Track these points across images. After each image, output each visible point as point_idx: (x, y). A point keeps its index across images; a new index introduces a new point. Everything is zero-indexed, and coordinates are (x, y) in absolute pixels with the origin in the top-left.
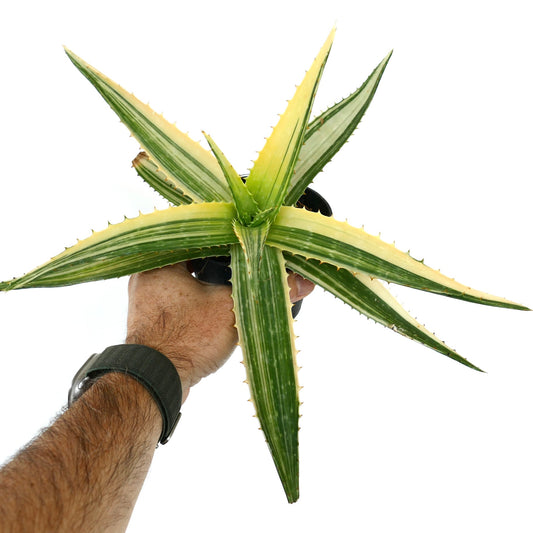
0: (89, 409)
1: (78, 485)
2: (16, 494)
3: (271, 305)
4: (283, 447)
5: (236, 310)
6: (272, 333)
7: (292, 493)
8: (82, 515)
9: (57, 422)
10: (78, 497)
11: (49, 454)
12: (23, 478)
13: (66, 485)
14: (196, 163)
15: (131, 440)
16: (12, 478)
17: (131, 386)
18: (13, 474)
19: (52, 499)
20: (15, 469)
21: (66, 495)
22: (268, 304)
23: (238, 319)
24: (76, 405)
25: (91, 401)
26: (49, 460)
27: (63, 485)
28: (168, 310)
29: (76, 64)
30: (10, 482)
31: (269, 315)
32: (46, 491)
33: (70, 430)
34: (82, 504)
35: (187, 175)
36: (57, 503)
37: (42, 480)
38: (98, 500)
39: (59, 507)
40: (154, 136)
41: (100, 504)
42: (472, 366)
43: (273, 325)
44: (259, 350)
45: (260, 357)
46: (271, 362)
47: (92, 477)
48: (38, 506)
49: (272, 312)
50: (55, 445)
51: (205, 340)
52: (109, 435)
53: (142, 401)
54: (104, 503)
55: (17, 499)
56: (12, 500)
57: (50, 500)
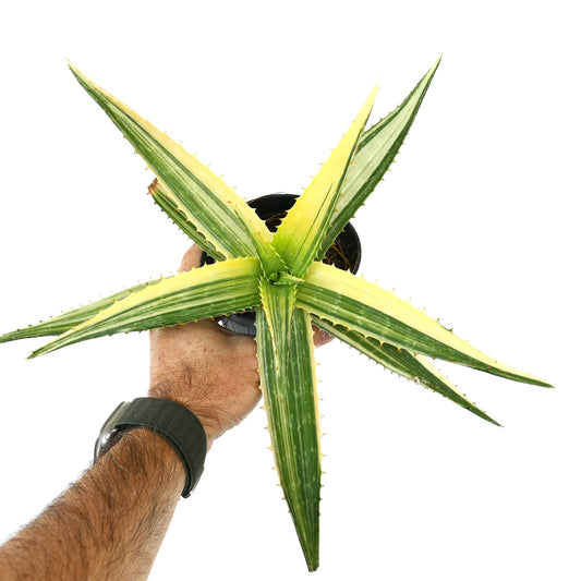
0: (116, 466)
1: (103, 543)
2: (45, 551)
3: (296, 366)
4: (304, 515)
5: (261, 370)
6: (296, 395)
7: (313, 562)
8: (106, 571)
9: (84, 477)
10: (103, 554)
11: (75, 510)
12: (52, 535)
13: (91, 542)
14: (218, 202)
15: (155, 498)
16: (42, 535)
17: (158, 445)
18: (43, 530)
19: (78, 556)
20: (45, 526)
21: (91, 552)
22: (293, 364)
23: (262, 380)
24: (103, 460)
25: (118, 458)
26: (75, 517)
27: (89, 542)
28: (192, 366)
29: (82, 83)
30: (40, 538)
31: (294, 376)
32: (73, 549)
33: (97, 487)
34: (106, 562)
35: (209, 218)
36: (83, 560)
37: (69, 538)
38: (121, 558)
39: (85, 565)
40: (173, 168)
41: (123, 561)
42: (490, 420)
43: (298, 387)
44: (283, 414)
45: (284, 421)
46: (295, 427)
47: (116, 535)
48: (65, 563)
49: (297, 373)
50: (82, 503)
51: (232, 398)
52: (135, 493)
53: (168, 460)
54: (127, 560)
55: (45, 556)
56: (41, 556)
57: (76, 557)
